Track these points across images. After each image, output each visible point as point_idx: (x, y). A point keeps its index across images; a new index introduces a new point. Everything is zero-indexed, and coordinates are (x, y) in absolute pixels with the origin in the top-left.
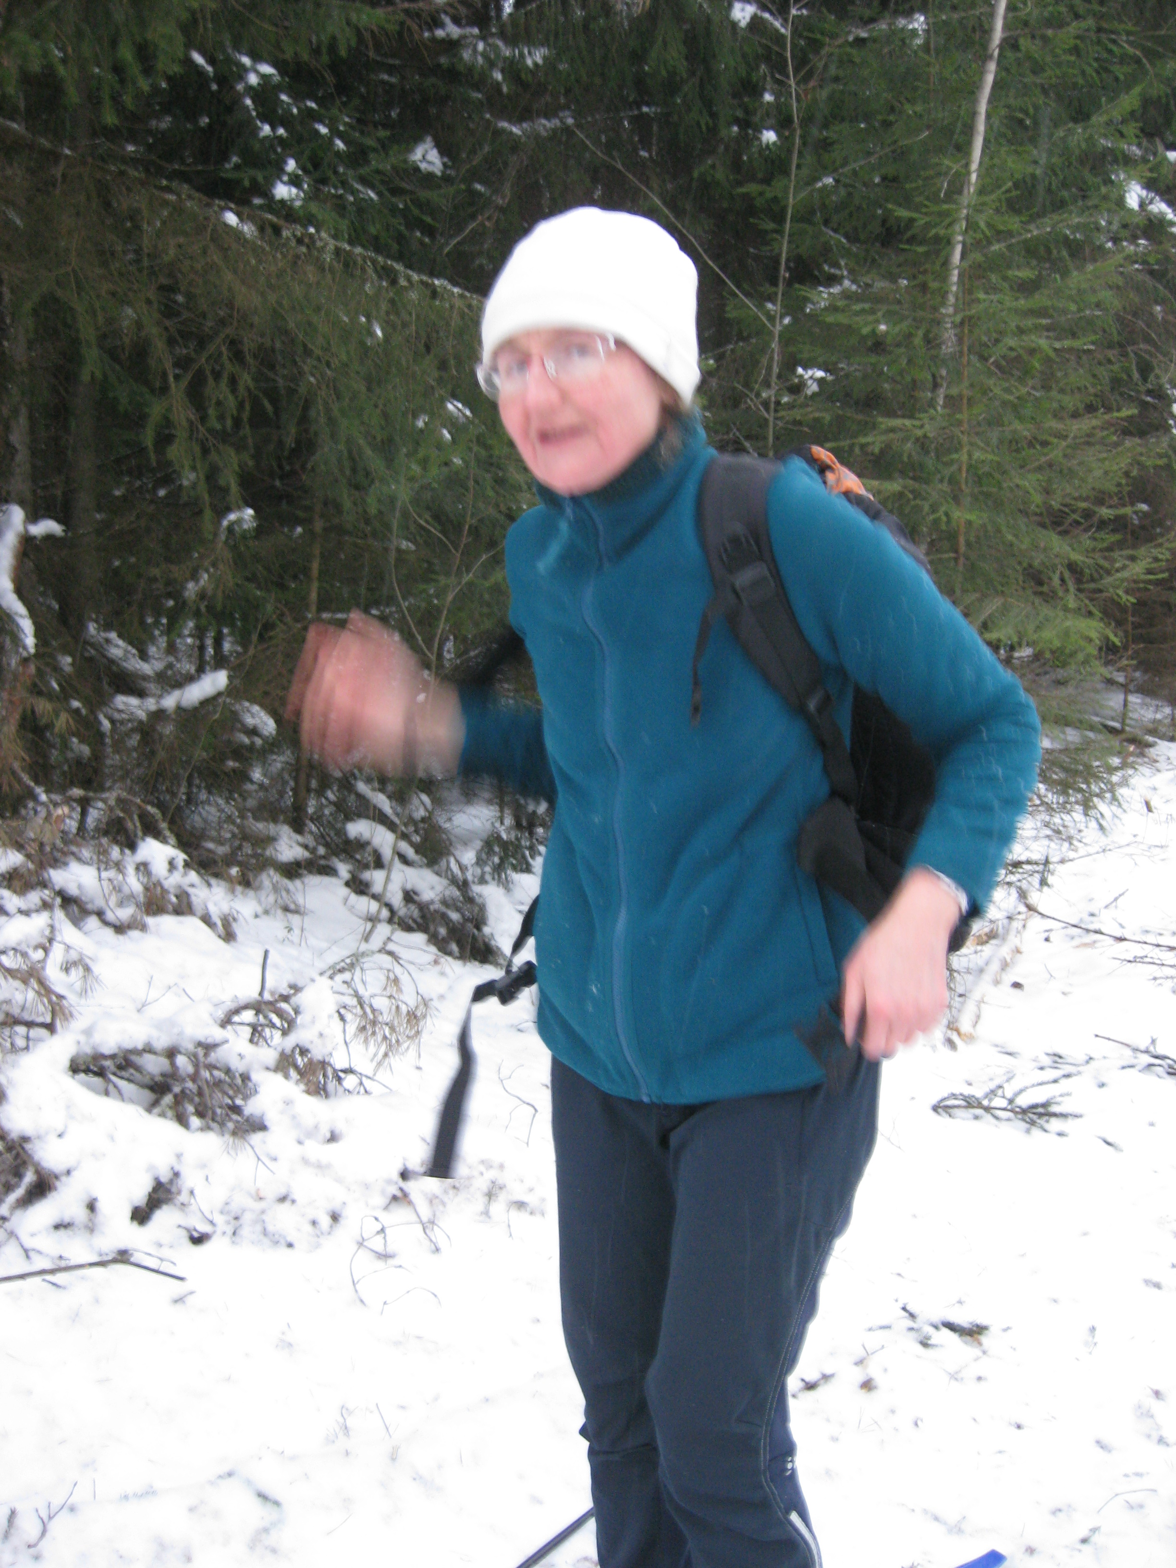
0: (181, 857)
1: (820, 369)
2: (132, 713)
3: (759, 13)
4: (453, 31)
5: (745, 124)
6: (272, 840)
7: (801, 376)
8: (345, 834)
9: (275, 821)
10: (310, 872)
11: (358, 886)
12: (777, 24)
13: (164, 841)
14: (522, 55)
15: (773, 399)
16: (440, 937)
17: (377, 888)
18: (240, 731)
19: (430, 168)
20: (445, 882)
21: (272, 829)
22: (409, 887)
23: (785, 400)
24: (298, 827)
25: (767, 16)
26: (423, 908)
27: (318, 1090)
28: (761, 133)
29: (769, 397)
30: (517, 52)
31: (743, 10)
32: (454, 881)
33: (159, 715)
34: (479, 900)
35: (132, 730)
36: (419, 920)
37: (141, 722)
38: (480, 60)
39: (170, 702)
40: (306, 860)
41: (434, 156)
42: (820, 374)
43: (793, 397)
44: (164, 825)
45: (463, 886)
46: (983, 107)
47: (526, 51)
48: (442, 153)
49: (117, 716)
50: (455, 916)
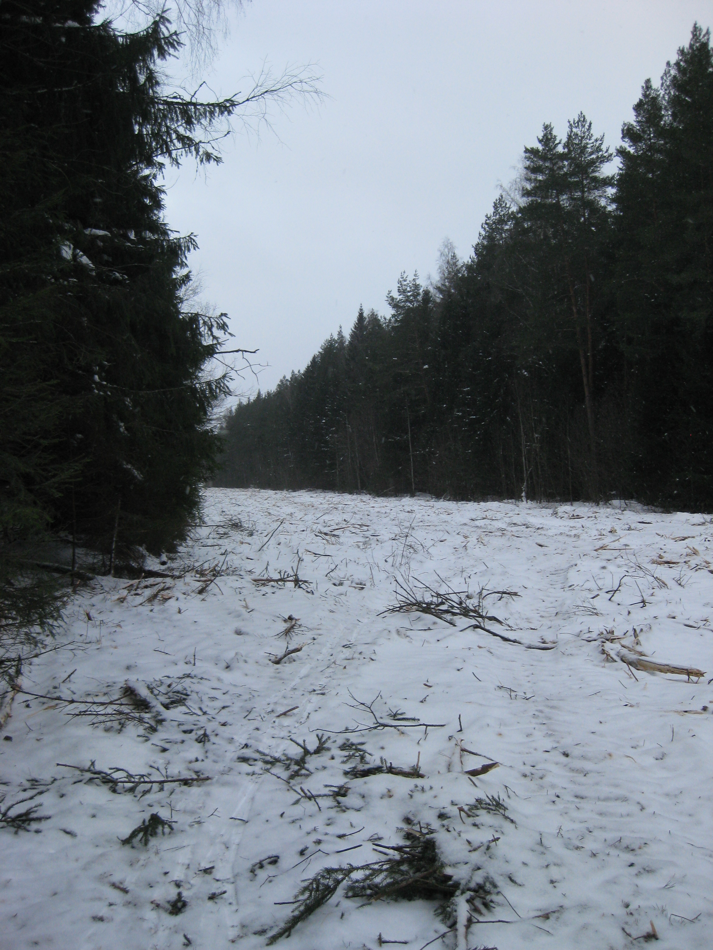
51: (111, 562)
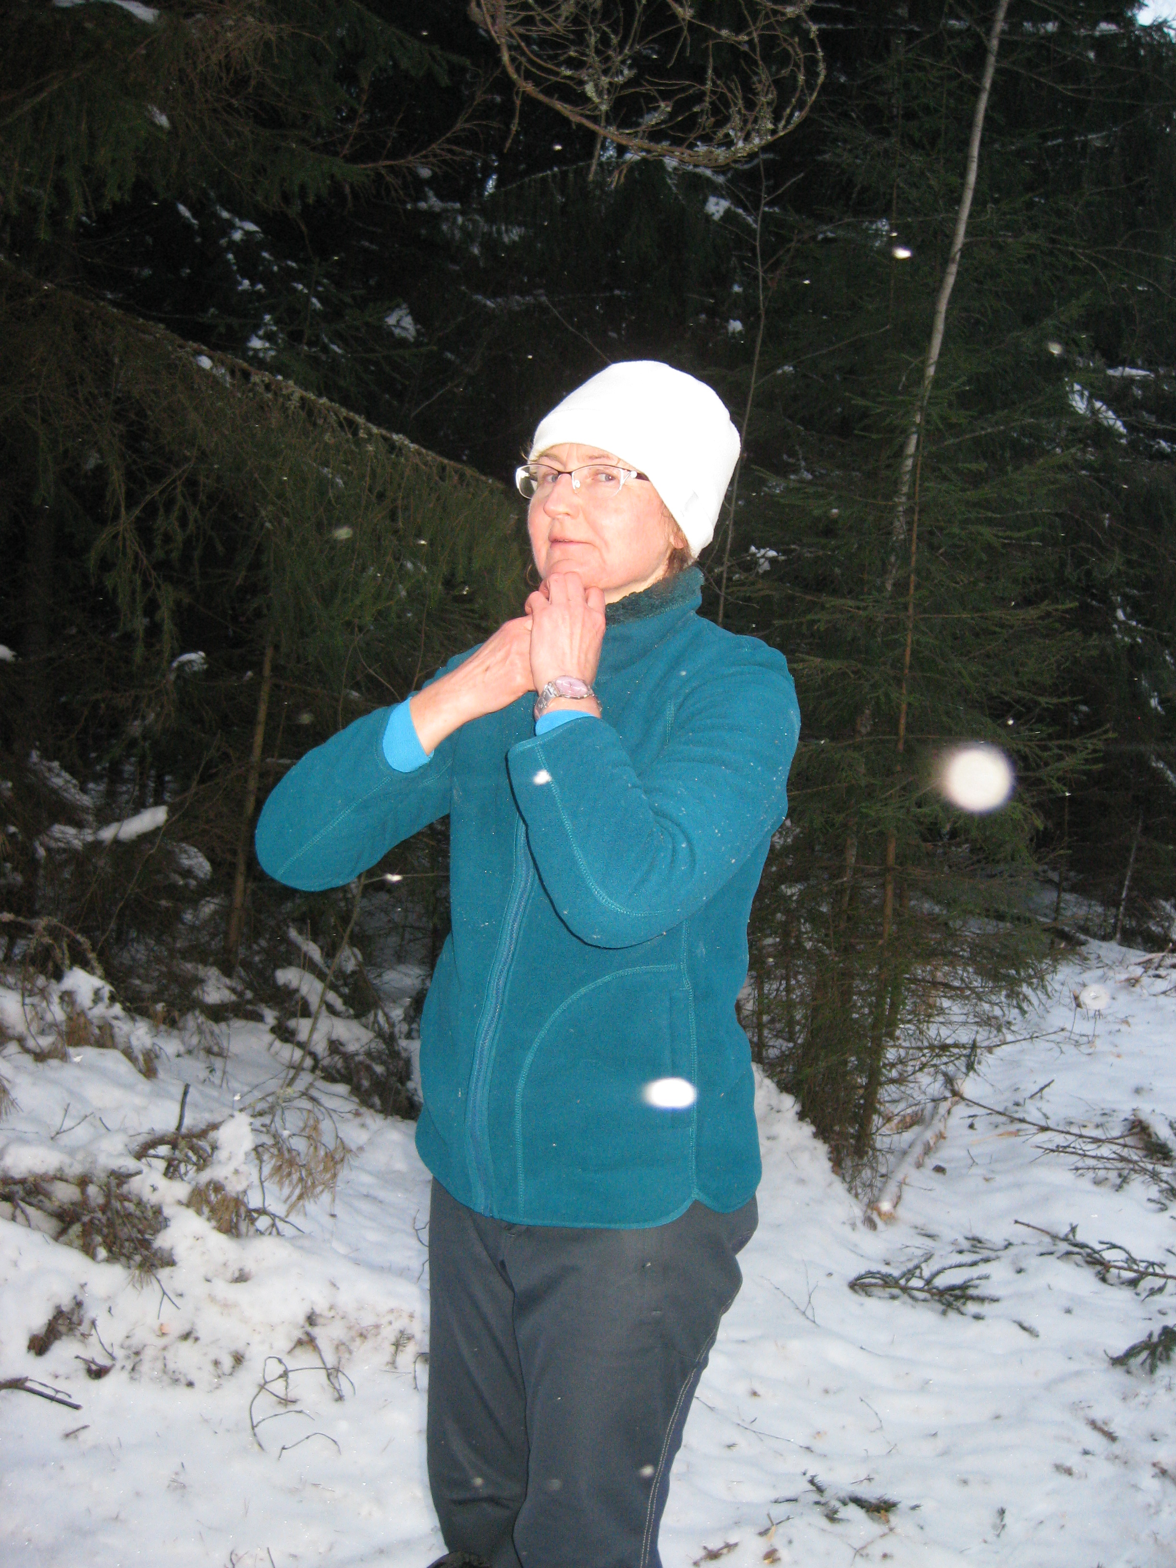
0: (107, 989)
1: (772, 549)
2: (68, 843)
3: (733, 208)
4: (433, 202)
5: (712, 312)
6: (200, 981)
7: (754, 554)
8: (275, 981)
9: (205, 963)
10: (237, 1016)
11: (284, 1033)
12: (750, 220)
13: (92, 972)
14: (499, 232)
15: (725, 575)
16: (363, 1089)
17: (303, 1036)
18: (175, 872)
19: (404, 334)
20: (371, 1035)
21: (202, 971)
22: (334, 1037)
23: (736, 577)
24: (227, 970)
25: (740, 211)
26: (347, 1057)
27: (230, 1229)
28: (727, 321)
29: (722, 572)
30: (494, 229)
31: (717, 204)
32: (380, 1034)
33: (97, 845)
34: (404, 1055)
35: (67, 862)
36: (343, 1071)
37: (76, 851)
38: (458, 234)
39: (107, 834)
40: (233, 1003)
41: (408, 322)
42: (772, 553)
43: (746, 575)
44: (92, 956)
45: (389, 1039)
46: (943, 306)
47: (503, 228)
48: (416, 320)
49: (53, 844)
50: (379, 1069)
51: (1117, 920)
